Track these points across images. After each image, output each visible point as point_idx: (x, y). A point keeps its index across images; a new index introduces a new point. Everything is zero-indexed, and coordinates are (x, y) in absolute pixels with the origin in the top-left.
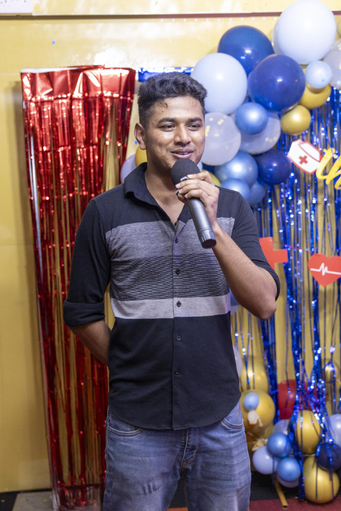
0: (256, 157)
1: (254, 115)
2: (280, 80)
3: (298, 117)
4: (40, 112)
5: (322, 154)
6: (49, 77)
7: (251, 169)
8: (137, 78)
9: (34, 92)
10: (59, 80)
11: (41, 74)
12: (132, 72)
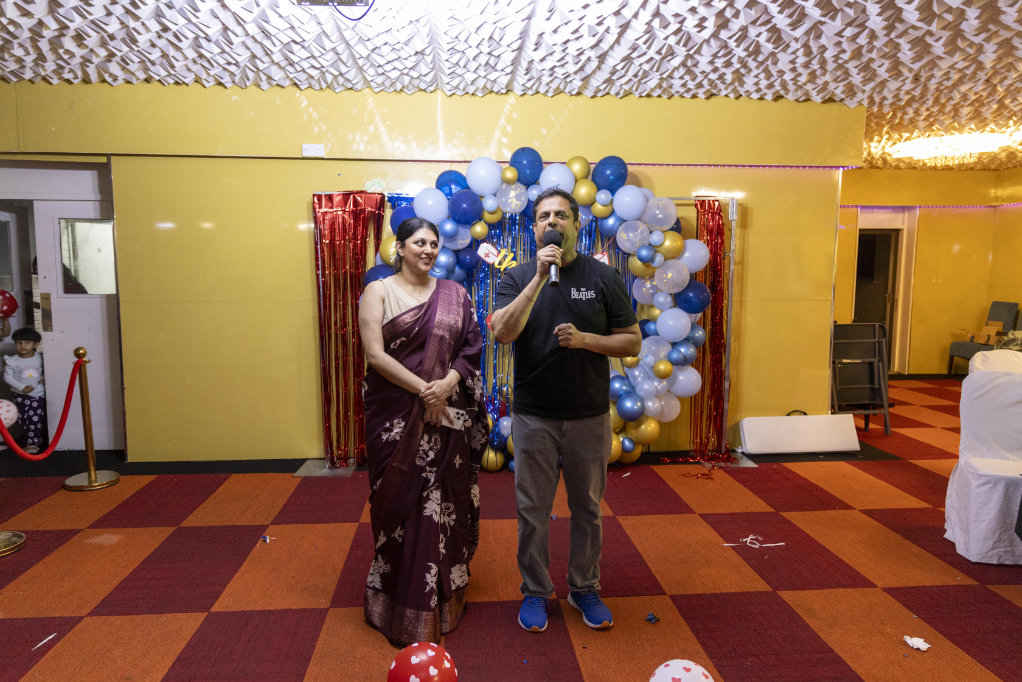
0: (456, 253)
1: (449, 227)
2: (464, 206)
3: (480, 229)
4: (324, 219)
5: (499, 252)
6: (330, 198)
7: (451, 260)
8: (386, 199)
9: (320, 207)
10: (337, 199)
11: (326, 196)
12: (383, 196)
